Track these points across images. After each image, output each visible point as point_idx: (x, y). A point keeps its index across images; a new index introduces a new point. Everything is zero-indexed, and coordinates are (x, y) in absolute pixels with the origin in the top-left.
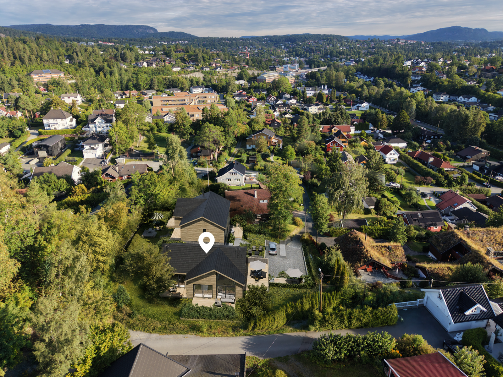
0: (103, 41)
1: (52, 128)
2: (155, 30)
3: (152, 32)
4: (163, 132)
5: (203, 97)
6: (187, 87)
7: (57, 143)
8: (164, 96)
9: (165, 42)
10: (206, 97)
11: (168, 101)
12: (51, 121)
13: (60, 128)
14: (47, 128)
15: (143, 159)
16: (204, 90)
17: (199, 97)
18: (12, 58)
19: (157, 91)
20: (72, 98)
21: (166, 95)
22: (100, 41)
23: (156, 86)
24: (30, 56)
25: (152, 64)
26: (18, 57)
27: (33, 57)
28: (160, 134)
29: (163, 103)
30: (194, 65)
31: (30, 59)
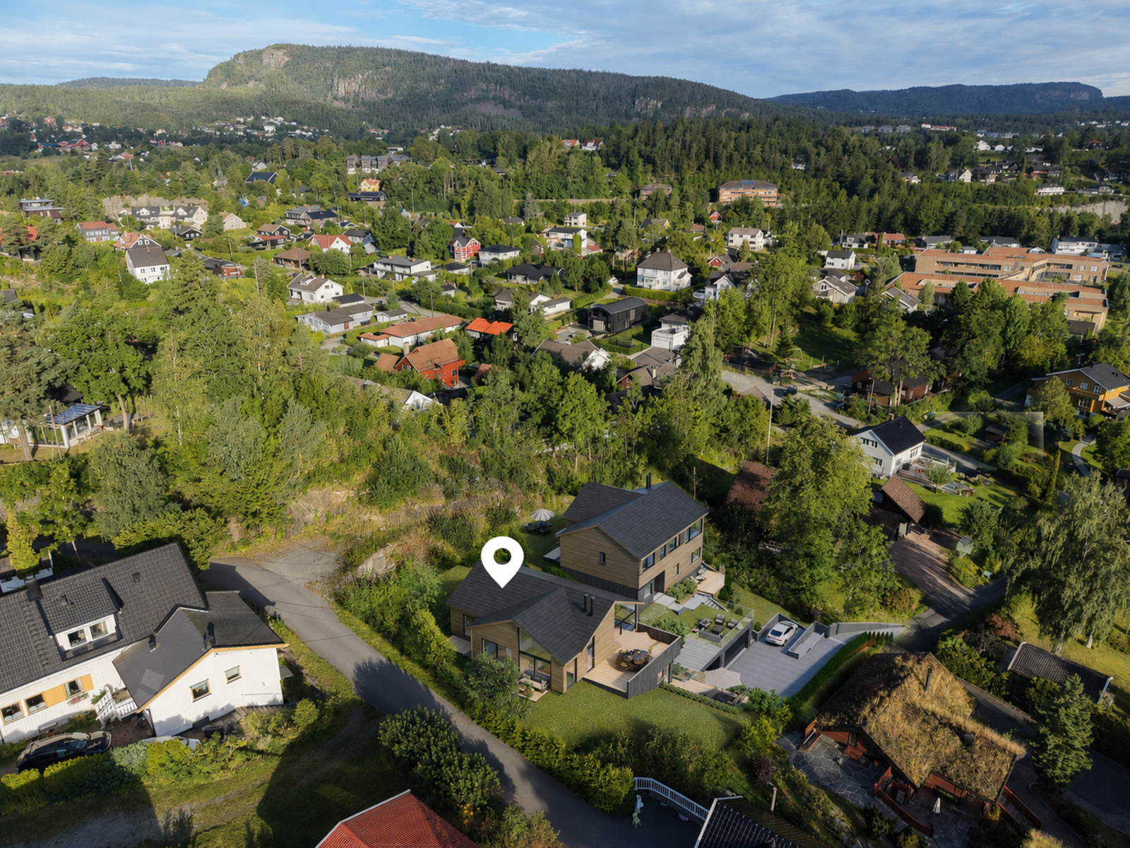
0: (933, 124)
1: (646, 285)
2: (1097, 92)
3: (1085, 96)
4: (844, 327)
5: (1062, 266)
6: (1043, 237)
7: (627, 313)
8: (966, 252)
9: (1100, 122)
10: (1070, 267)
11: (956, 264)
12: (649, 272)
13: (657, 287)
14: (639, 283)
15: (747, 369)
16: (1091, 249)
17: (1049, 265)
18: (702, 156)
19: (957, 239)
20: (748, 237)
21: (974, 252)
22: (926, 123)
23: (960, 229)
24: (731, 155)
25: (984, 176)
26: (712, 155)
27: (736, 156)
28: (835, 329)
29: (942, 268)
30: (1117, 181)
31: (730, 160)
